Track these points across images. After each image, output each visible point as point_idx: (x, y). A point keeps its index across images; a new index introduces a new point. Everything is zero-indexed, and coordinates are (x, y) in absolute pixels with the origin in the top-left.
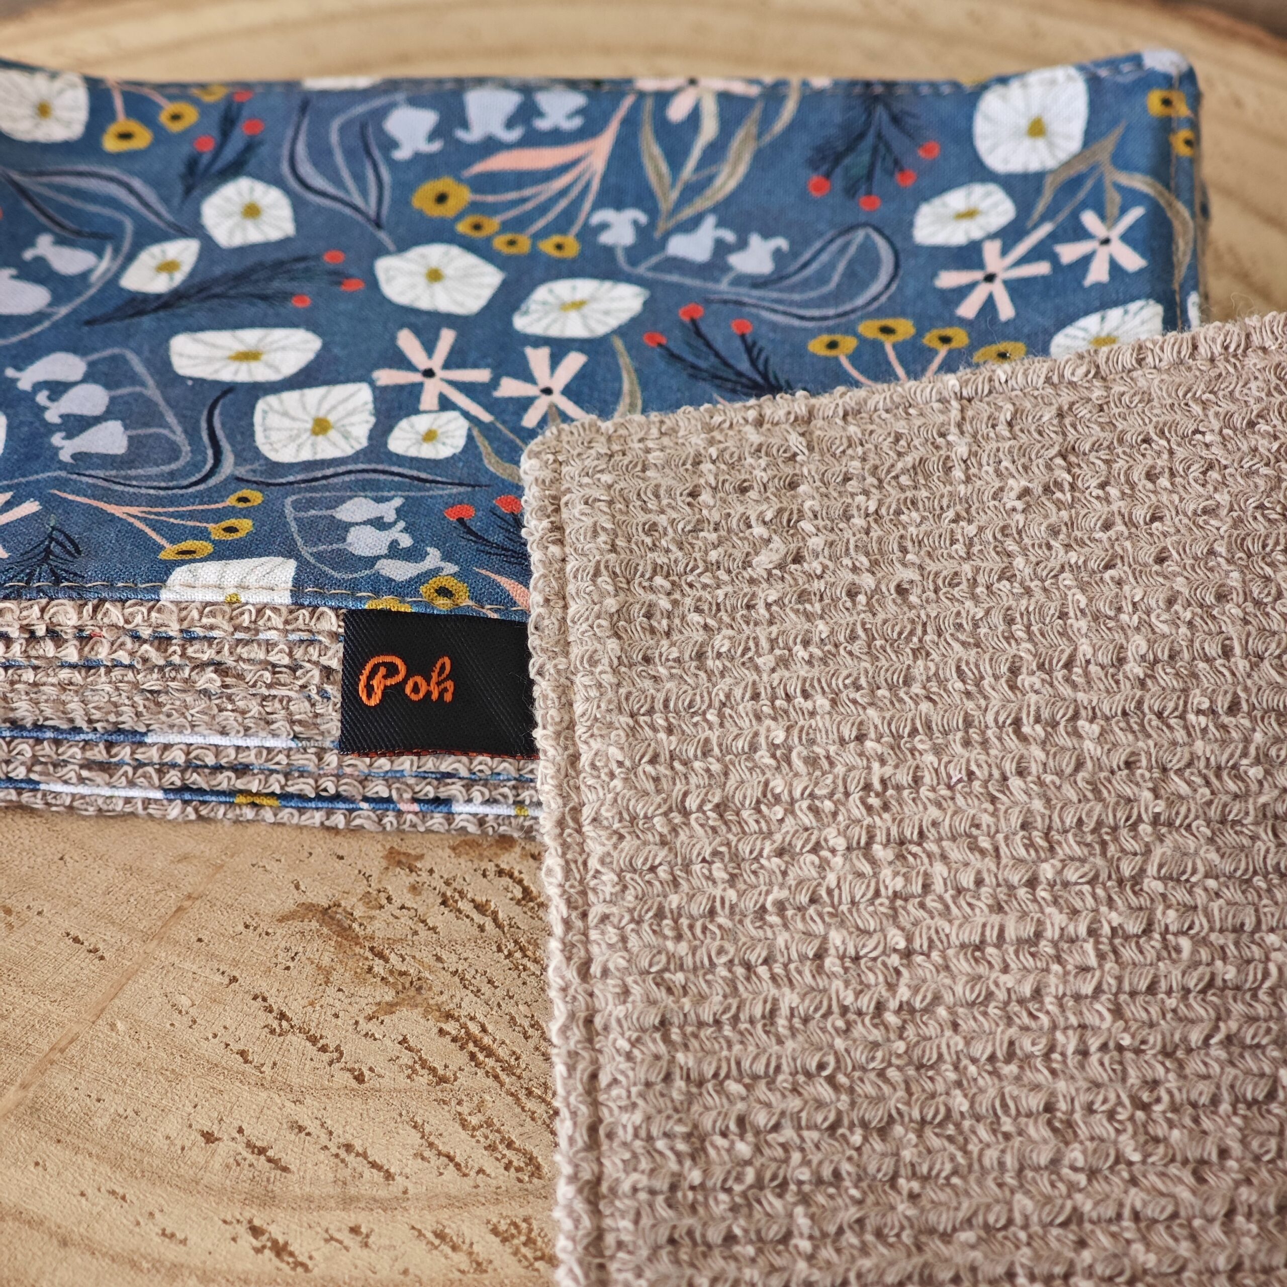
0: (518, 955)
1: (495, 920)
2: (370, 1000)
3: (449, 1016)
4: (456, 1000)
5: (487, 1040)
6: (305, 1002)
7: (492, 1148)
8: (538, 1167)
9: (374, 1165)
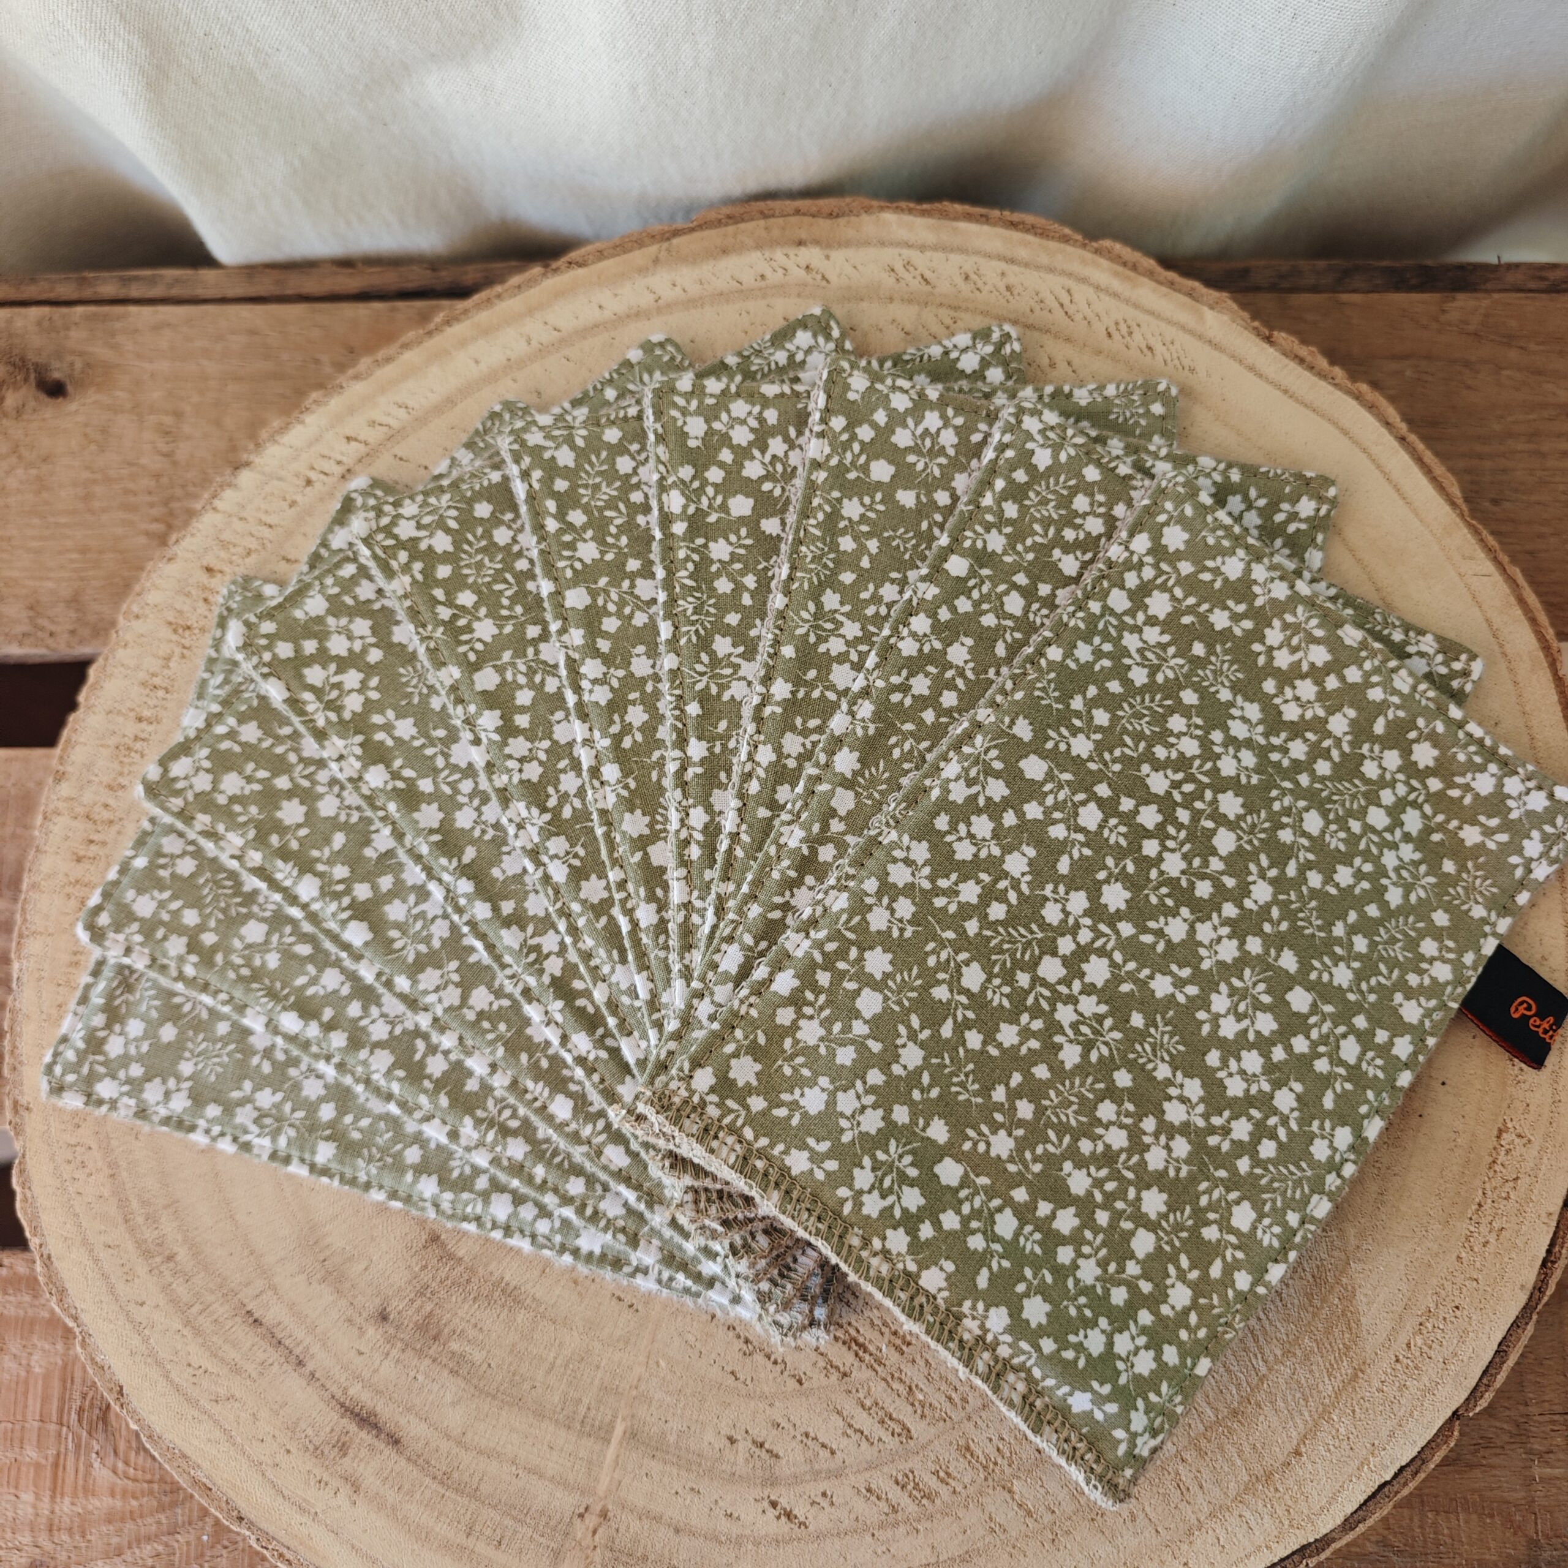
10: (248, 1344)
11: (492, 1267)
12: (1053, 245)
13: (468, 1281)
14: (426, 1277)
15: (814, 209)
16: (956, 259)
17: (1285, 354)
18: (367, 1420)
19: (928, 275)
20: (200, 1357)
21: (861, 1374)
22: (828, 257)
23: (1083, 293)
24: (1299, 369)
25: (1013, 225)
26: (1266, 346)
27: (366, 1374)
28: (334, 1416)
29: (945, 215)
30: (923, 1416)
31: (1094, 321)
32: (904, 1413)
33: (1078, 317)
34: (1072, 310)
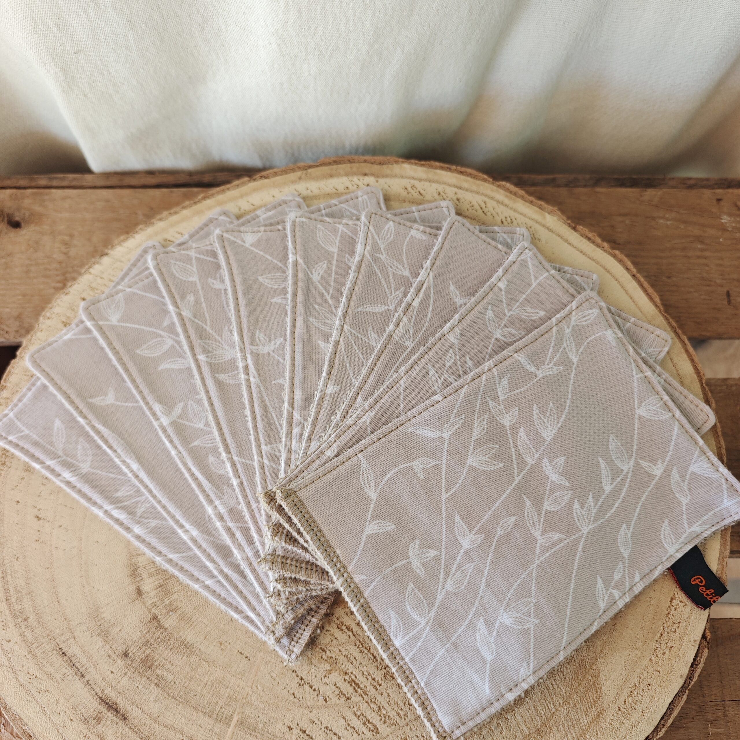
0: (361, 646)
1: (352, 632)
2: (324, 669)
3: (346, 673)
4: (347, 666)
5: (357, 681)
6: (307, 672)
7: (364, 724)
8: (377, 729)
9: (335, 734)
10: (58, 665)
11: (182, 633)
12: (479, 182)
13: (169, 640)
14: (149, 636)
15: (373, 161)
16: (435, 186)
17: (582, 235)
18: (112, 707)
19: (422, 192)
20: (34, 670)
21: (355, 698)
22: (377, 181)
23: (491, 204)
24: (588, 243)
25: (461, 173)
26: (573, 232)
27: (114, 683)
28: (96, 703)
29: (431, 167)
30: (385, 722)
31: (496, 216)
32: (376, 720)
33: (488, 214)
34: (486, 210)
